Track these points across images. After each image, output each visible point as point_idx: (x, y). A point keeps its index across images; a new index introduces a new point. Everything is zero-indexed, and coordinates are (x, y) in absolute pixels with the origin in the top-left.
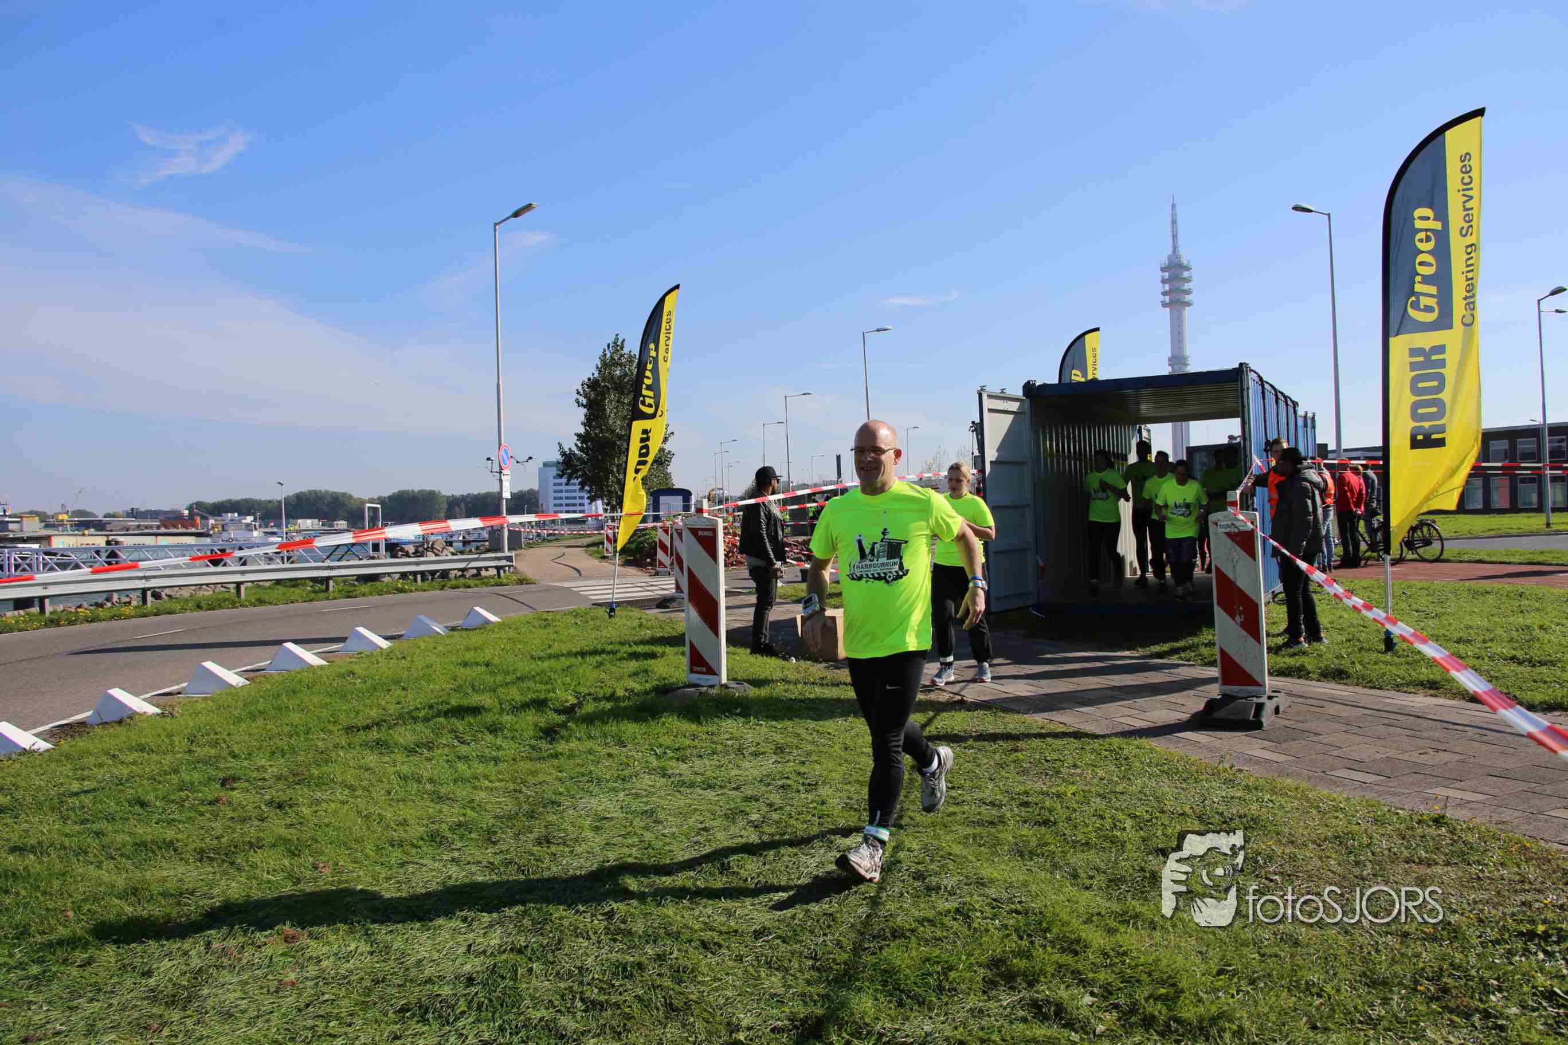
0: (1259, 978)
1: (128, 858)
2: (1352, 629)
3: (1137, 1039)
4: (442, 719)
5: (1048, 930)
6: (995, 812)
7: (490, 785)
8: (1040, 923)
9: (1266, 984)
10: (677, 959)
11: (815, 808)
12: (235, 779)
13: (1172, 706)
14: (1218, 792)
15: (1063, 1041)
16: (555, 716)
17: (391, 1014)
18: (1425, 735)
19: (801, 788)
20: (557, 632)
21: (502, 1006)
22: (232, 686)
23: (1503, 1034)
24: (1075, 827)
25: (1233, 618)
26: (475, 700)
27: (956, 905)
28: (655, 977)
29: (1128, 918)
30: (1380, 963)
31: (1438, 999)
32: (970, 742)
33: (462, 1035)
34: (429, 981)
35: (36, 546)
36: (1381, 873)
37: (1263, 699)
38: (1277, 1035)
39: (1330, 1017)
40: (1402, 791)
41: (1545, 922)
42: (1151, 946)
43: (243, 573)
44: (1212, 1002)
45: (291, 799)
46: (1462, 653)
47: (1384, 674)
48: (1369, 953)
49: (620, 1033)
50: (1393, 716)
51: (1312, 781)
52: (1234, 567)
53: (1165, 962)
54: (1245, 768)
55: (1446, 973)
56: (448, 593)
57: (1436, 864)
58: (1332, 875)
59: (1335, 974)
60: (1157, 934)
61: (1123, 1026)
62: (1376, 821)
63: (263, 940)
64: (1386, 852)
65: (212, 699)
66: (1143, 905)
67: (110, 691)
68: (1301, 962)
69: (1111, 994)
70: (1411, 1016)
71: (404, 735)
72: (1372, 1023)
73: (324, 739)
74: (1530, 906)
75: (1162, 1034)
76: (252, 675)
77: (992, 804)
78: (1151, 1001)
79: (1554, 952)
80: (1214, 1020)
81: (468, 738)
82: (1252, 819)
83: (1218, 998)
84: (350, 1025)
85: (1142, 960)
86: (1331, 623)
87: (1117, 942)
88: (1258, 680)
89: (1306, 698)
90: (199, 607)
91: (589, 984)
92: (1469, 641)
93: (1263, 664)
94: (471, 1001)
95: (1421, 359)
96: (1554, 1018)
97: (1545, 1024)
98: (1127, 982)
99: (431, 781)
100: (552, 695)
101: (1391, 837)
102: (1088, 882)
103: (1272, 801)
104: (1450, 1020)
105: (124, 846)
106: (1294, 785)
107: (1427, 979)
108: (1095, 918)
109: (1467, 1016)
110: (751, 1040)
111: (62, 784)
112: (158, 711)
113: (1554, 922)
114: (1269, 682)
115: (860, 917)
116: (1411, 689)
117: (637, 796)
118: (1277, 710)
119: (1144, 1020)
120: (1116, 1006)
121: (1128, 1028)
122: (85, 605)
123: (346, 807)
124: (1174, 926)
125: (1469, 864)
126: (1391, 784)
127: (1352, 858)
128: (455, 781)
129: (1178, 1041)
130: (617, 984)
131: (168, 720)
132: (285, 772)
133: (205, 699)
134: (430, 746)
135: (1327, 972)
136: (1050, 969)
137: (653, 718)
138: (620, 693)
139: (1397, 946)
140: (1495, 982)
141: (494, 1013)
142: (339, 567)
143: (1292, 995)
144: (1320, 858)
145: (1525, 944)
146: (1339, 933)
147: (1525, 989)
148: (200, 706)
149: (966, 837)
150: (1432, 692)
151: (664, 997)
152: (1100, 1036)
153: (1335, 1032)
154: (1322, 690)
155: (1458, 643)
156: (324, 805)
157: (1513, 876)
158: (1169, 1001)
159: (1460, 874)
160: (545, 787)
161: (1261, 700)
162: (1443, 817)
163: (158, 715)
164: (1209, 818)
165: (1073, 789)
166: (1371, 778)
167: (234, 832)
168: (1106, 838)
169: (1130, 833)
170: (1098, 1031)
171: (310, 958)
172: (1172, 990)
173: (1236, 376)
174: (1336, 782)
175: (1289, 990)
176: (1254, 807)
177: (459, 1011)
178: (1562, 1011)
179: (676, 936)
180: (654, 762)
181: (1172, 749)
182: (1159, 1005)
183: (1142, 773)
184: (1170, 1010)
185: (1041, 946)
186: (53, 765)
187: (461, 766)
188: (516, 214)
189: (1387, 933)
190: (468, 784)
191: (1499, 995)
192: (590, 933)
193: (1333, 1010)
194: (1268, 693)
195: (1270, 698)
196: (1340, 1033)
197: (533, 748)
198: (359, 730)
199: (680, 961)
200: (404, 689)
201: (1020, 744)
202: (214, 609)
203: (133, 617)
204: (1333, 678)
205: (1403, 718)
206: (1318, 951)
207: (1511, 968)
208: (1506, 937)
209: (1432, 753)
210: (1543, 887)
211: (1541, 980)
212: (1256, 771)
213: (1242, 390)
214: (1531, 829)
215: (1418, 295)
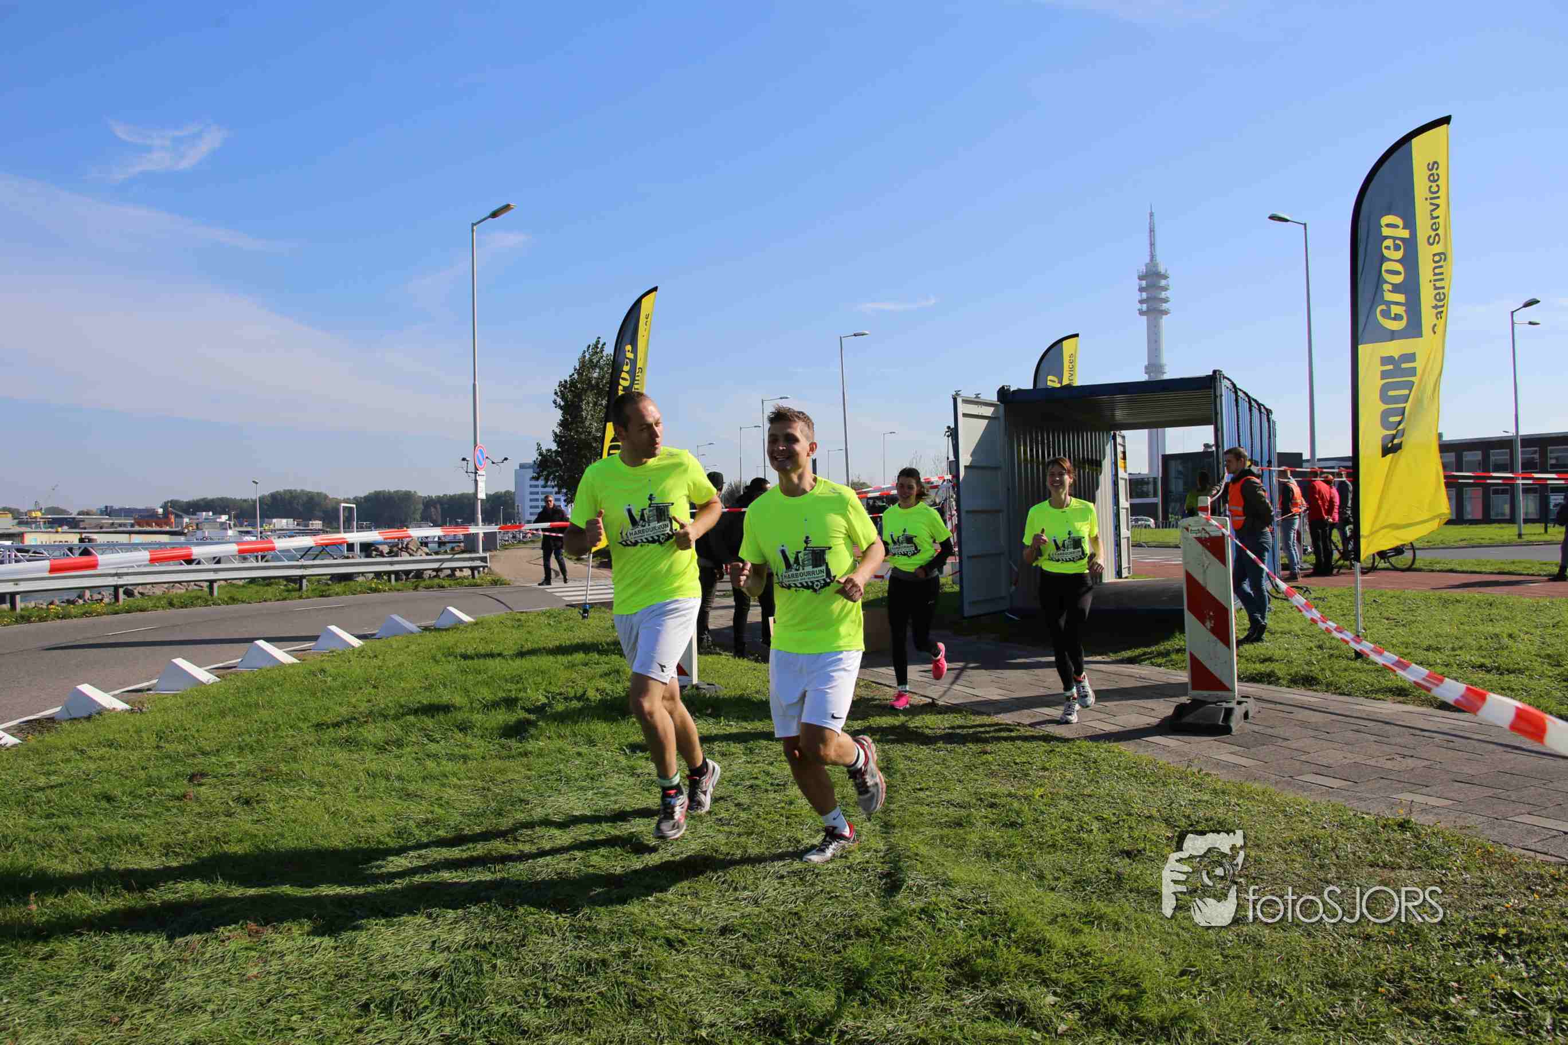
0: (1221, 979)
1: (93, 852)
2: (1322, 636)
3: (1099, 1038)
4: (411, 718)
5: (1012, 930)
6: (963, 812)
7: (458, 782)
8: (1005, 924)
9: (1228, 985)
10: (641, 956)
11: (783, 808)
12: (203, 775)
13: (1142, 710)
14: (1185, 795)
15: (1024, 1040)
16: (527, 716)
17: (353, 1010)
18: (1393, 740)
19: (770, 788)
20: (529, 632)
21: (465, 1001)
22: (202, 683)
23: (1462, 1036)
24: (1042, 829)
25: (1204, 623)
26: (445, 696)
27: (922, 905)
28: (618, 973)
29: (1092, 919)
30: (1342, 965)
31: (1398, 1001)
32: (940, 744)
33: (423, 1029)
34: (393, 976)
35: (8, 543)
36: (1346, 876)
37: (1233, 704)
38: (1238, 1035)
39: (1291, 1017)
40: (1368, 795)
41: (1506, 925)
42: (1116, 946)
43: (216, 571)
44: (1174, 1002)
45: (258, 795)
46: (1431, 661)
47: (1352, 682)
48: (1332, 955)
49: (582, 1030)
50: (1362, 722)
51: (1279, 786)
52: (1205, 572)
53: (1128, 962)
54: (1213, 772)
55: (1407, 976)
56: (422, 593)
57: (1400, 867)
58: (1296, 878)
59: (1297, 976)
60: (1121, 935)
61: (1085, 1026)
62: (1341, 825)
63: (227, 934)
64: (1351, 856)
65: (182, 696)
66: (1107, 906)
67: (79, 687)
68: (1262, 964)
69: (1074, 993)
70: (1371, 1017)
71: (374, 733)
72: (1334, 1024)
73: (293, 736)
74: (1492, 910)
75: (1123, 1034)
76: (222, 672)
77: (960, 806)
78: (1113, 1001)
79: (1514, 955)
80: (1175, 1020)
81: (438, 736)
82: (1219, 822)
83: (1181, 998)
84: (312, 1020)
85: (1106, 960)
86: (1303, 629)
87: (1081, 943)
88: (1227, 684)
89: (1276, 703)
90: (171, 604)
91: (552, 980)
92: (1438, 649)
93: (1232, 670)
94: (434, 997)
95: (1391, 367)
96: (1512, 1020)
97: (1504, 1025)
98: (1091, 982)
99: (400, 778)
100: (522, 694)
101: (1356, 841)
102: (1053, 884)
103: (1239, 805)
104: (1409, 1021)
105: (89, 840)
106: (1261, 791)
107: (1389, 981)
108: (1059, 919)
109: (1427, 1018)
110: (713, 1036)
111: (28, 779)
112: (127, 707)
113: (1515, 926)
114: (1237, 685)
115: (825, 916)
116: (1379, 696)
117: (606, 795)
118: (1246, 716)
119: (1106, 1020)
120: (1079, 1006)
121: (1091, 1028)
122: (57, 602)
123: (314, 803)
124: (1138, 927)
125: (1433, 868)
126: (1357, 789)
127: (1317, 861)
128: (424, 779)
129: (1139, 1041)
130: (581, 980)
131: (137, 716)
132: (253, 768)
133: (175, 696)
134: (399, 744)
135: (1289, 974)
136: (1013, 969)
137: (623, 718)
138: (592, 694)
139: (1359, 948)
140: (1455, 985)
141: (456, 1008)
142: (313, 566)
143: (1254, 997)
144: (1286, 861)
145: (1486, 947)
146: (1302, 935)
147: (1485, 991)
148: (169, 703)
149: (933, 838)
150: (1401, 699)
151: (627, 994)
152: (1062, 1035)
153: (1295, 1033)
154: (1292, 696)
155: (1427, 650)
156: (292, 801)
157: (1476, 881)
158: (1133, 1001)
159: (1423, 877)
160: (514, 785)
161: (1230, 705)
162: (1408, 822)
163: (127, 710)
164: (1175, 821)
165: (1039, 791)
166: (1338, 783)
167: (201, 825)
168: (1072, 840)
169: (1096, 835)
170: (1059, 1031)
171: (274, 952)
172: (1134, 991)
173: (1210, 383)
174: (1305, 787)
175: (1251, 991)
176: (1221, 810)
177: (422, 1006)
178: (1520, 1013)
179: (641, 933)
180: (623, 761)
181: (1141, 752)
182: (1122, 1004)
183: (1109, 776)
184: (1131, 1009)
185: (1005, 945)
186: (20, 760)
187: (430, 764)
188: (494, 215)
189: (1350, 935)
190: (437, 782)
191: (1458, 997)
192: (555, 930)
193: (1294, 1011)
195: (1239, 703)
196: (1300, 1033)
197: (503, 747)
198: (328, 728)
199: (645, 959)
200: (374, 687)
201: (989, 748)
202: (185, 606)
203: (104, 614)
204: (1303, 684)
205: (1371, 724)
206: (1281, 953)
207: (1472, 970)
208: (1468, 938)
209: (1399, 759)
210: (1505, 891)
211: (1500, 982)
212: (1224, 775)
213: (1216, 397)
214: (1494, 834)
215: (1389, 303)
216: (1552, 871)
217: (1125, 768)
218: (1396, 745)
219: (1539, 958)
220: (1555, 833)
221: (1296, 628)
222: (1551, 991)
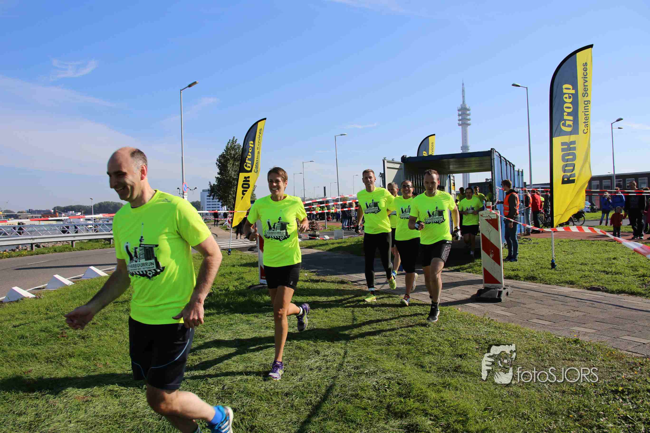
0: (502, 412)
1: (15, 362)
2: (538, 259)
9: (505, 415)
10: (251, 405)
13: (463, 292)
14: (483, 329)
18: (569, 304)
22: (67, 285)
25: (489, 255)
28: (241, 414)
29: (446, 385)
30: (554, 404)
31: (578, 420)
36: (553, 364)
37: (502, 289)
40: (560, 328)
41: (622, 386)
42: (456, 398)
44: (482, 423)
45: (88, 335)
46: (583, 269)
47: (551, 278)
48: (549, 400)
50: (556, 296)
51: (523, 324)
52: (489, 233)
53: (462, 405)
54: (494, 319)
55: (581, 409)
57: (576, 360)
59: (534, 410)
60: (458, 392)
62: (550, 342)
64: (554, 355)
65: (58, 291)
66: (452, 379)
67: (13, 288)
68: (520, 405)
69: (439, 419)
70: (567, 428)
72: (551, 431)
74: (616, 379)
76: (76, 280)
78: (456, 423)
79: (626, 399)
80: (483, 431)
82: (498, 341)
83: (485, 421)
85: (452, 404)
86: (529, 256)
87: (441, 396)
88: (499, 281)
89: (519, 288)
90: (55, 251)
92: (586, 264)
93: (501, 274)
95: (566, 147)
96: (628, 428)
97: (624, 431)
98: (447, 414)
101: (556, 349)
103: (506, 333)
104: (584, 430)
105: (14, 356)
106: (515, 327)
107: (574, 412)
108: (432, 386)
109: (591, 428)
112: (34, 296)
113: (626, 386)
114: (504, 282)
116: (562, 284)
118: (507, 294)
119: (453, 431)
120: (441, 425)
123: (112, 338)
124: (465, 389)
125: (590, 360)
126: (556, 325)
127: (540, 357)
131: (38, 300)
133: (55, 291)
135: (531, 409)
138: (231, 288)
139: (561, 397)
140: (602, 413)
144: (527, 358)
145: (614, 395)
146: (535, 391)
147: (615, 415)
148: (52, 294)
149: (377, 350)
150: (571, 286)
155: (581, 265)
156: (102, 337)
157: (608, 366)
158: (464, 423)
159: (586, 365)
161: (501, 290)
162: (578, 340)
163: (34, 298)
166: (547, 323)
167: (63, 349)
168: (436, 349)
169: (446, 348)
172: (465, 418)
173: (489, 154)
174: (533, 325)
175: (515, 418)
176: (498, 336)
178: (631, 425)
179: (251, 395)
181: (464, 310)
182: (459, 425)
183: (451, 321)
184: (464, 426)
188: (190, 86)
189: (556, 391)
191: (604, 418)
193: (534, 426)
194: (504, 286)
195: (504, 289)
198: (119, 304)
199: (253, 407)
201: (400, 309)
202: (61, 251)
203: (27, 255)
204: (530, 280)
205: (559, 297)
206: (527, 400)
207: (609, 406)
208: (606, 392)
209: (572, 312)
210: (620, 370)
211: (622, 412)
212: (499, 319)
213: (491, 159)
214: (614, 344)
215: (565, 120)
216: (640, 361)
217: (458, 318)
218: (570, 306)
219: (637, 400)
220: (639, 344)
221: (526, 256)
222: (643, 415)
